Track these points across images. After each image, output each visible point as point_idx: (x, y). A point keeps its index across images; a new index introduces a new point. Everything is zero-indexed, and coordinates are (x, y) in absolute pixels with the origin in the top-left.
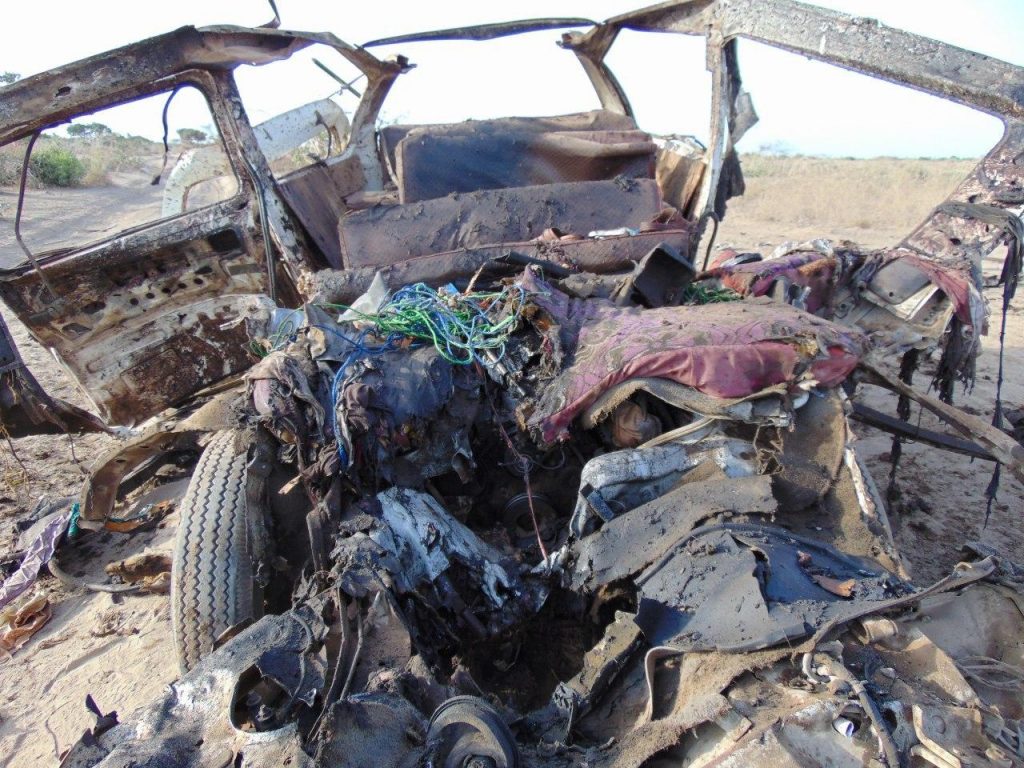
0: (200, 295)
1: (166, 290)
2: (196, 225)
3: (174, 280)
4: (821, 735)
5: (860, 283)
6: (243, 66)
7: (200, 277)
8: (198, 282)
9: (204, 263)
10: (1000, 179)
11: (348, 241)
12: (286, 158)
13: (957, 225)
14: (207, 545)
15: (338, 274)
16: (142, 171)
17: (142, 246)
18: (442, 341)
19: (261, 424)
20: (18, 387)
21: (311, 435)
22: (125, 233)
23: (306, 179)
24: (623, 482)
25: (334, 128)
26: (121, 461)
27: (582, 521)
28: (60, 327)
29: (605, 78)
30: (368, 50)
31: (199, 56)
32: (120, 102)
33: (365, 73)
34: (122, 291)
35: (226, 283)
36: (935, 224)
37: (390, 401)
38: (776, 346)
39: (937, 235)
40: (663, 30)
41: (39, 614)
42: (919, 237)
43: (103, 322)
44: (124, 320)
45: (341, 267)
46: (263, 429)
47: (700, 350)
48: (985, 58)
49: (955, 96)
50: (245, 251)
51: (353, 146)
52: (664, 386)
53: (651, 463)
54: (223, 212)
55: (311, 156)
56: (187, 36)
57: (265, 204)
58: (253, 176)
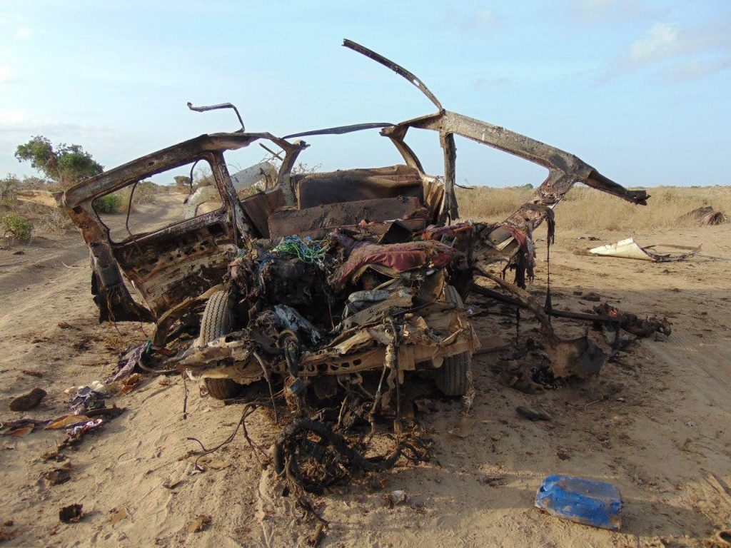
0: (202, 255)
1: (186, 253)
2: (203, 221)
3: (191, 248)
4: (381, 333)
5: (482, 236)
6: (227, 150)
7: (203, 246)
8: (202, 249)
9: (205, 240)
10: (546, 194)
11: (272, 227)
12: (245, 190)
13: (529, 213)
14: (213, 323)
15: (266, 240)
16: (153, 204)
17: (178, 231)
18: (302, 256)
19: (233, 280)
20: (121, 296)
21: (251, 285)
22: (170, 226)
23: (254, 200)
24: (363, 301)
25: (269, 176)
26: (171, 317)
27: (346, 313)
28: (137, 270)
29: (405, 149)
30: (286, 140)
31: (209, 147)
32: (173, 168)
33: (284, 149)
34: (166, 254)
35: (215, 249)
36: (520, 212)
37: (279, 273)
38: (418, 252)
39: (520, 217)
40: (425, 128)
41: (135, 382)
42: (513, 218)
43: (156, 268)
44: (166, 268)
45: (269, 238)
46: (234, 282)
47: (391, 253)
48: (542, 144)
49: (533, 159)
50: (225, 233)
51: (279, 185)
52: (378, 267)
53: (374, 295)
54: (216, 215)
55: (258, 189)
56: (204, 139)
57: (235, 211)
58: (229, 198)
